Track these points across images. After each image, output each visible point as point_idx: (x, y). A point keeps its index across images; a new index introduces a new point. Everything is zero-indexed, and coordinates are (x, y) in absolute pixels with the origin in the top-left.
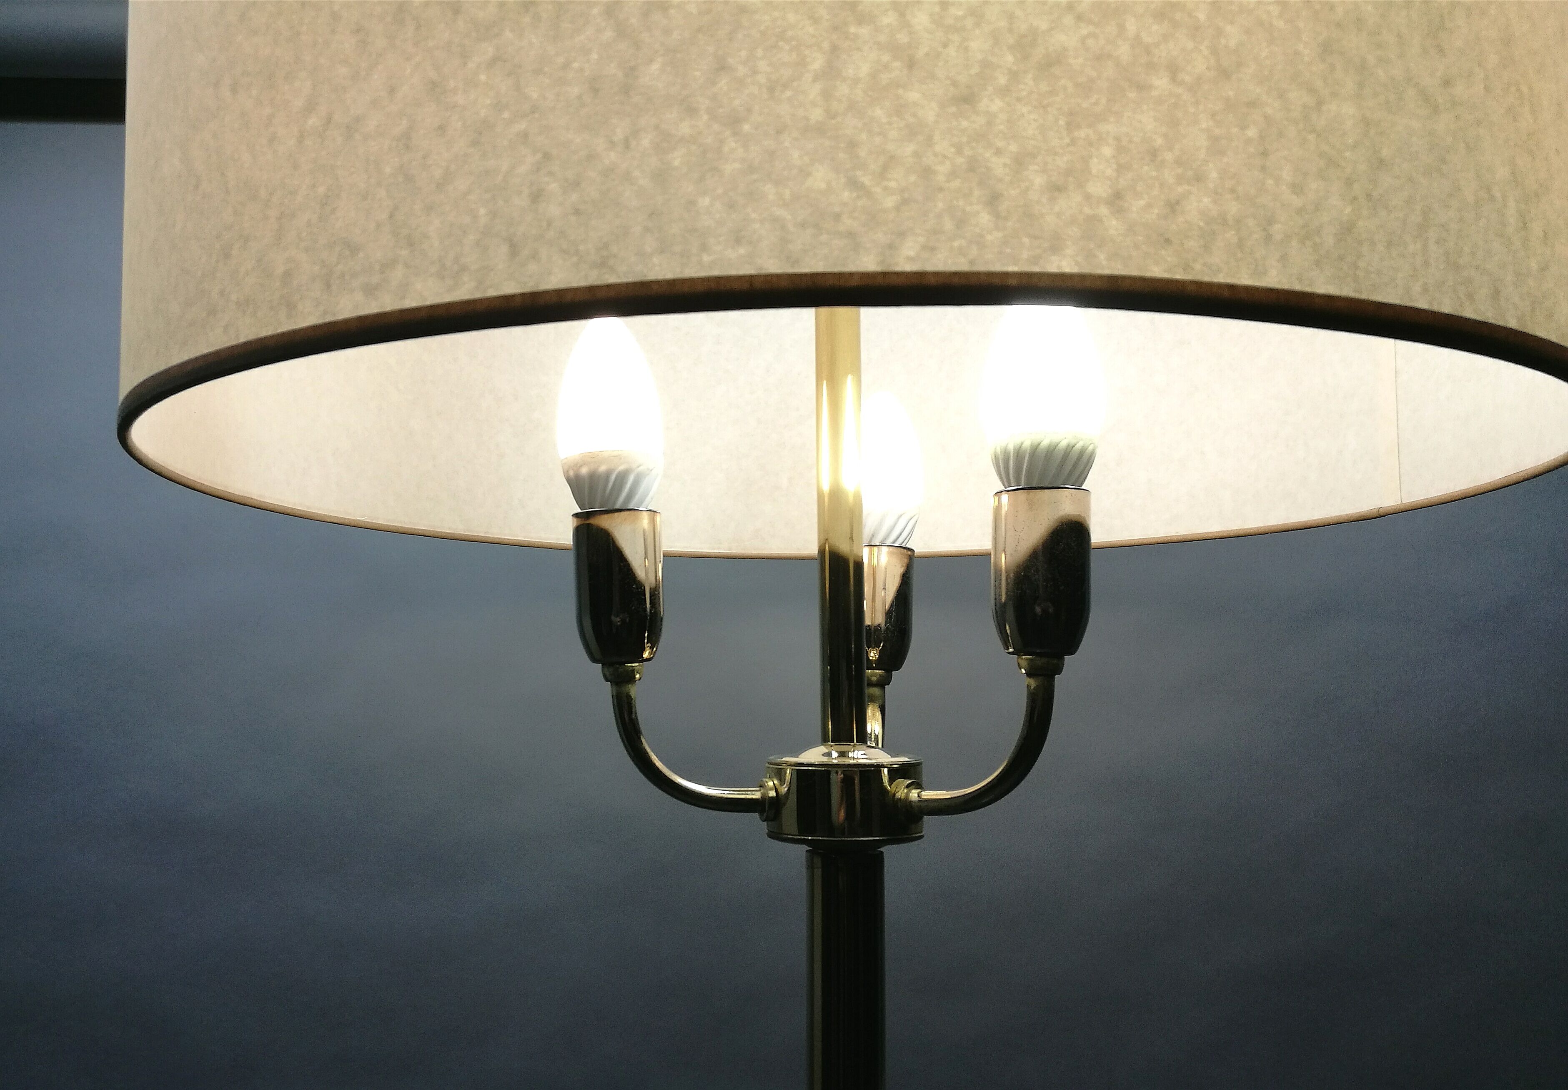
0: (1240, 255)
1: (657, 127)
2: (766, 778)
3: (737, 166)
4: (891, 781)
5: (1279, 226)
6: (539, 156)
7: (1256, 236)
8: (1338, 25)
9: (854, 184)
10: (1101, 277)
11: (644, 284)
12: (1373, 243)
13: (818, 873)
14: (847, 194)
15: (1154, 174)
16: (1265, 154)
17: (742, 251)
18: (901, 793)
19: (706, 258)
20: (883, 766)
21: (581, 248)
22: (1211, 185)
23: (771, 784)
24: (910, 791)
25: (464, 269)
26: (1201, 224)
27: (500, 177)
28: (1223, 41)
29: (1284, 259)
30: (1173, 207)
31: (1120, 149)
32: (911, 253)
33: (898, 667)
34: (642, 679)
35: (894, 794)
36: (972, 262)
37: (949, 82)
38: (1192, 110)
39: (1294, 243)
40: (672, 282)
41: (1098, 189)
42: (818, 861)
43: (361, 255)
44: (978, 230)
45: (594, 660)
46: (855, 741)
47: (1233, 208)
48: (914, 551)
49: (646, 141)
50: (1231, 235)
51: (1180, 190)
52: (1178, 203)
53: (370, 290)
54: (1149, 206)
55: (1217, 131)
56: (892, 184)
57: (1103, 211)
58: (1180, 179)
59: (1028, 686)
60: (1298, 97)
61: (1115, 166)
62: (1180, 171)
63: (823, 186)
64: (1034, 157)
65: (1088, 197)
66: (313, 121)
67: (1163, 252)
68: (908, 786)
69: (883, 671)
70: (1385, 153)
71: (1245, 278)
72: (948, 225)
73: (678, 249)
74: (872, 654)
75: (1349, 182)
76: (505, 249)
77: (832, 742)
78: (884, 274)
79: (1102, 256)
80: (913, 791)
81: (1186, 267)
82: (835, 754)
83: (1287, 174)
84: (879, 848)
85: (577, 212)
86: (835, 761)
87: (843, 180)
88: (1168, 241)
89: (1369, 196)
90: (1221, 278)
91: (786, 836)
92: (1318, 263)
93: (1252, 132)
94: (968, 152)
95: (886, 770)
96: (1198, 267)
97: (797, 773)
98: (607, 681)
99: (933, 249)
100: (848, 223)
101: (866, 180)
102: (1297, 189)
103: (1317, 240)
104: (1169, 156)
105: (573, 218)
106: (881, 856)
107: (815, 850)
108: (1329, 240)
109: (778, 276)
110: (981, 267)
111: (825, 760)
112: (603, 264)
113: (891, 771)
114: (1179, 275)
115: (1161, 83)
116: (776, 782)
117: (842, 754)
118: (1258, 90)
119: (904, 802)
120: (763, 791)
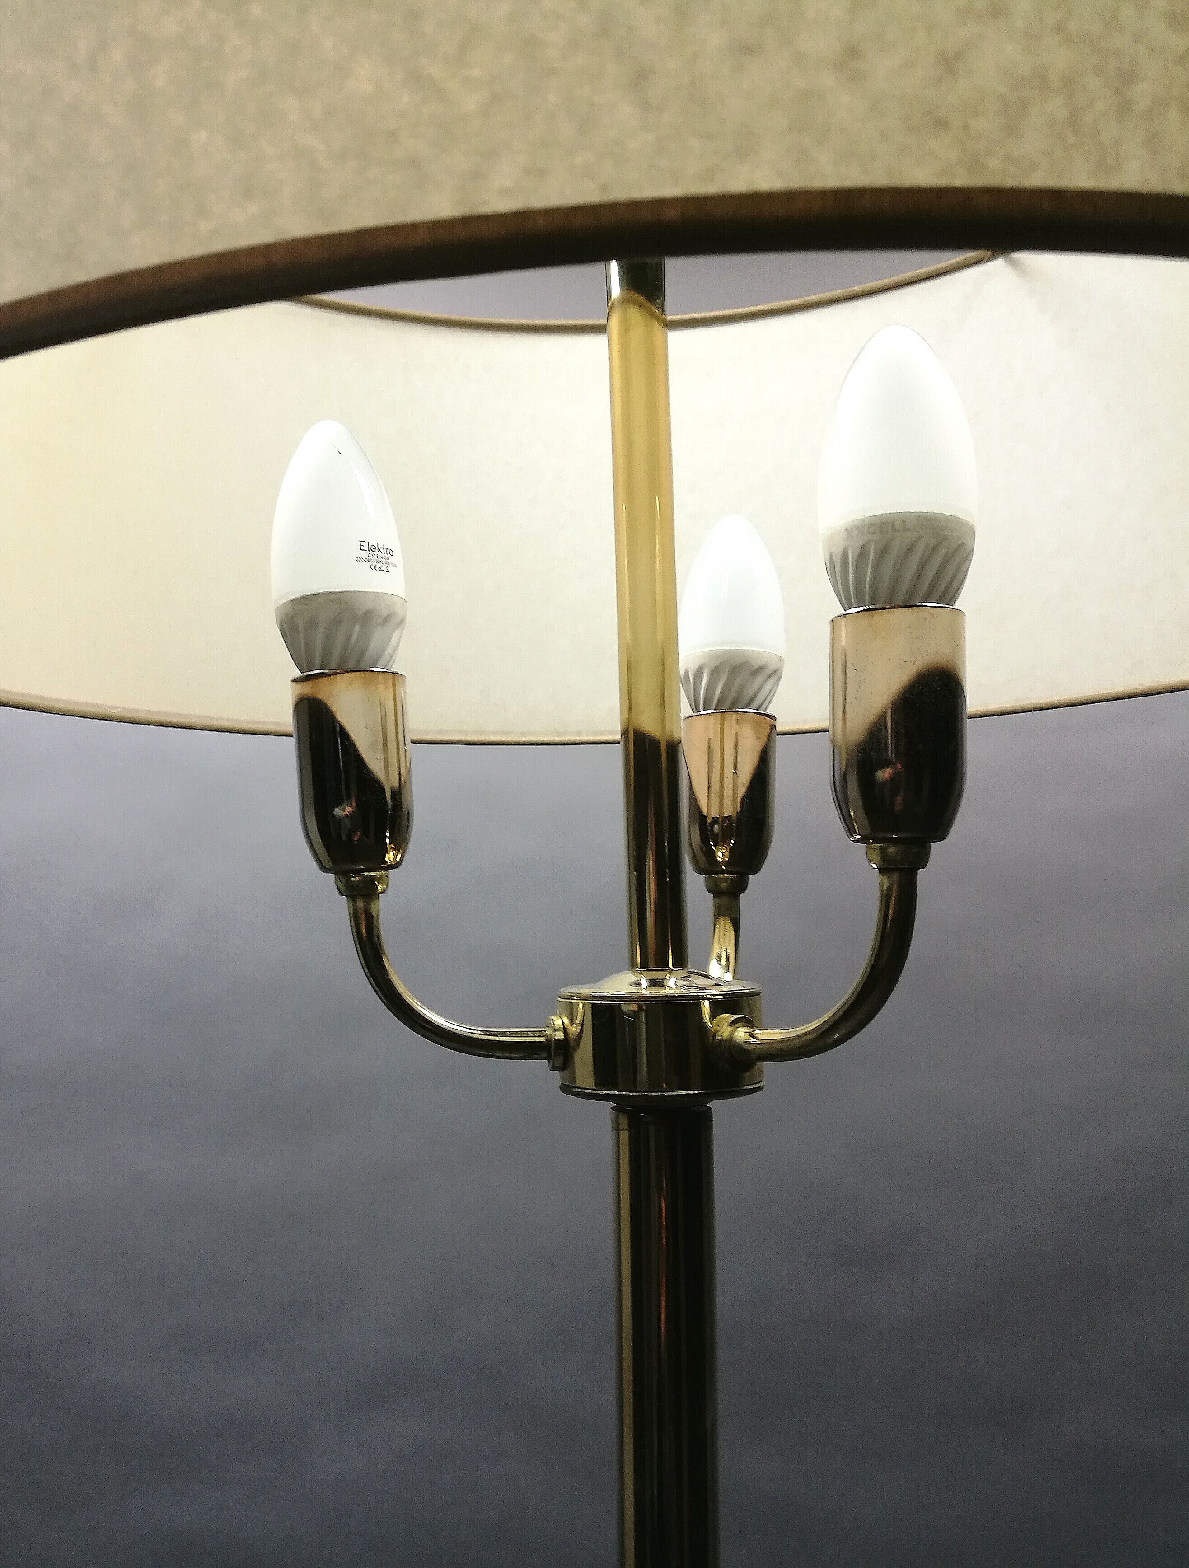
0: (1071, 139)
1: (132, 31)
2: (555, 1014)
3: (244, 74)
4: (713, 1016)
5: (1144, 85)
7: (1101, 105)
9: (416, 80)
10: (823, 194)
11: (120, 279)
13: (625, 1135)
14: (405, 99)
15: (917, 9)
17: (254, 208)
18: (725, 1031)
19: (204, 226)
20: (704, 998)
22: (1019, 22)
23: (558, 1022)
24: (734, 1031)
26: (1002, 89)
29: (1154, 143)
30: (950, 63)
32: (508, 183)
33: (756, 870)
34: (388, 891)
35: (715, 1035)
36: (604, 188)
39: (1172, 115)
40: (158, 271)
41: (817, 43)
42: (624, 1121)
44: (613, 134)
45: (324, 869)
46: (671, 966)
47: (1059, 59)
48: (775, 719)
49: (118, 55)
50: (1056, 106)
51: (962, 33)
52: (958, 56)
54: (907, 65)
56: (476, 73)
57: (827, 80)
58: (962, 14)
59: (881, 885)
63: (369, 88)
65: (799, 59)
67: (932, 143)
68: (733, 1023)
69: (735, 876)
71: (1081, 179)
72: (566, 130)
73: (165, 217)
74: (720, 854)
77: (641, 968)
78: (466, 221)
79: (824, 158)
80: (739, 1029)
81: (974, 166)
82: (645, 983)
84: (706, 1103)
85: (33, 181)
86: (644, 992)
87: (400, 76)
88: (941, 124)
90: (1037, 180)
91: (577, 1090)
95: (707, 1003)
96: (994, 163)
97: (592, 1006)
98: (342, 895)
99: (542, 172)
100: (408, 144)
101: (435, 70)
105: (28, 192)
106: (707, 1115)
107: (623, 1107)
109: (306, 242)
110: (620, 194)
111: (633, 990)
112: (67, 254)
113: (715, 1004)
114: (961, 180)
116: (566, 1021)
117: (653, 983)
119: (730, 1044)
120: (549, 1032)
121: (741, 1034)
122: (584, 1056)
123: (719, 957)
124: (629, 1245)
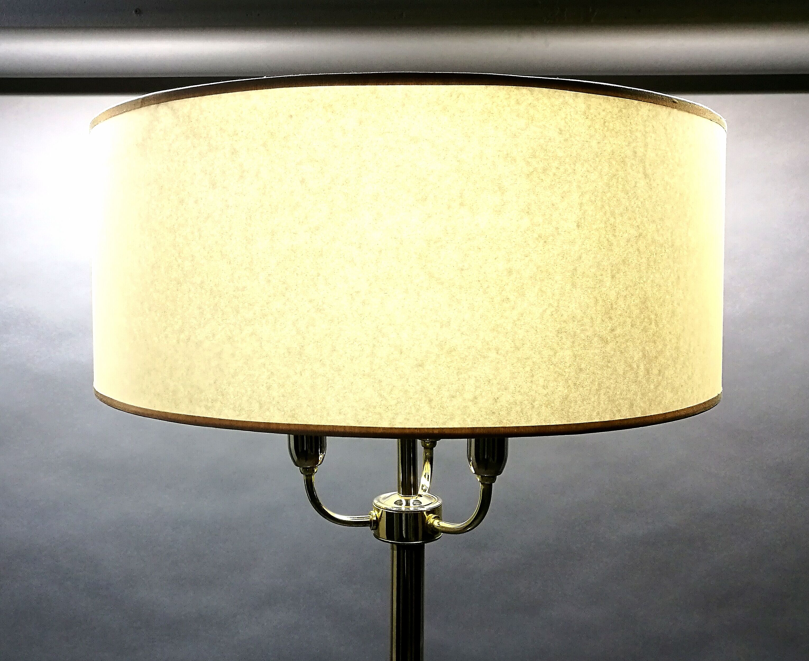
0: (521, 415)
1: (311, 369)
2: (373, 511)
3: (340, 386)
4: (427, 516)
5: (537, 402)
6: (270, 373)
7: (528, 407)
8: (565, 321)
9: (381, 395)
12: (576, 402)
13: (395, 553)
14: (378, 399)
15: (489, 389)
16: (533, 376)
18: (431, 521)
19: (329, 418)
20: (424, 511)
21: (285, 409)
22: (511, 391)
23: (374, 514)
24: (434, 521)
25: (242, 409)
26: (507, 405)
27: (255, 378)
28: (517, 336)
29: (539, 414)
30: (496, 400)
31: (477, 381)
32: (401, 421)
34: (318, 472)
35: (427, 522)
36: (422, 424)
37: (414, 359)
38: (504, 363)
39: (543, 407)
41: (468, 396)
42: (395, 550)
43: (203, 394)
44: (424, 413)
45: (296, 466)
46: (412, 492)
47: (519, 398)
49: (308, 374)
50: (518, 408)
51: (499, 393)
52: (498, 398)
53: (207, 408)
54: (487, 401)
55: (514, 370)
56: (394, 396)
57: (470, 404)
58: (499, 390)
60: (546, 353)
61: (475, 387)
62: (499, 387)
64: (445, 386)
65: (464, 399)
66: (182, 336)
67: (492, 417)
68: (434, 518)
70: (583, 366)
71: (523, 423)
72: (414, 411)
73: (319, 414)
75: (567, 381)
76: (257, 405)
77: (402, 492)
79: (469, 420)
81: (501, 422)
83: (541, 382)
84: (423, 545)
85: (283, 396)
86: (404, 508)
87: (377, 394)
88: (494, 413)
89: (575, 384)
92: (553, 413)
93: (528, 369)
94: (420, 384)
96: (505, 421)
98: (302, 474)
100: (378, 410)
101: (385, 394)
102: (544, 387)
103: (553, 405)
104: (495, 382)
105: (282, 398)
106: (424, 549)
107: (396, 546)
108: (557, 403)
112: (293, 416)
115: (493, 355)
116: (377, 514)
117: (407, 503)
118: (530, 353)
119: (432, 525)
120: (371, 517)
121: (436, 523)
122: (383, 525)
123: (425, 476)
124: (396, 589)
